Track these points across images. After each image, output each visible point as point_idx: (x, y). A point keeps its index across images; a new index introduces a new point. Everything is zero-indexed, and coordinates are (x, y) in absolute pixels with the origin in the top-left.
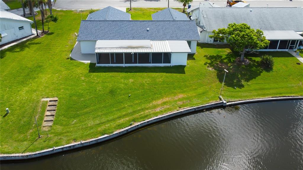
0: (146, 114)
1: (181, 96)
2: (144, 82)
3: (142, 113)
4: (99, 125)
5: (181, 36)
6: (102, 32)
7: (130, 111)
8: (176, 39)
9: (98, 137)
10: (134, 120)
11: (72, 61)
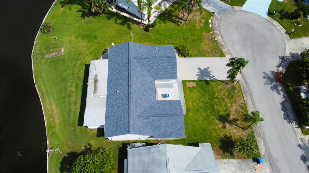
0: (45, 100)
1: (57, 121)
2: (72, 98)
3: (47, 98)
4: (42, 78)
5: (110, 120)
6: (117, 60)
7: (49, 91)
8: (106, 116)
9: (35, 78)
10: (42, 94)
11: (102, 52)
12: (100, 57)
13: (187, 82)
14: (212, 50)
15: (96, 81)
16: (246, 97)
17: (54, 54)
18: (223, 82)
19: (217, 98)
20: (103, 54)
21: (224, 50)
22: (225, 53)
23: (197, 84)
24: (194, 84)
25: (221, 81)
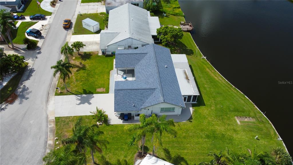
11: (193, 118)
12: (193, 113)
13: (105, 91)
14: (68, 124)
15: (187, 78)
16: (55, 83)
17: (246, 120)
18: (70, 92)
19: (82, 81)
20: (191, 116)
21: (53, 125)
22: (54, 122)
23: (96, 90)
24: (98, 90)
25: (72, 93)
